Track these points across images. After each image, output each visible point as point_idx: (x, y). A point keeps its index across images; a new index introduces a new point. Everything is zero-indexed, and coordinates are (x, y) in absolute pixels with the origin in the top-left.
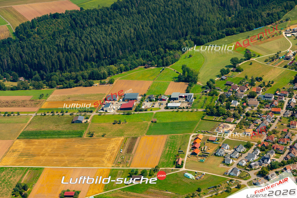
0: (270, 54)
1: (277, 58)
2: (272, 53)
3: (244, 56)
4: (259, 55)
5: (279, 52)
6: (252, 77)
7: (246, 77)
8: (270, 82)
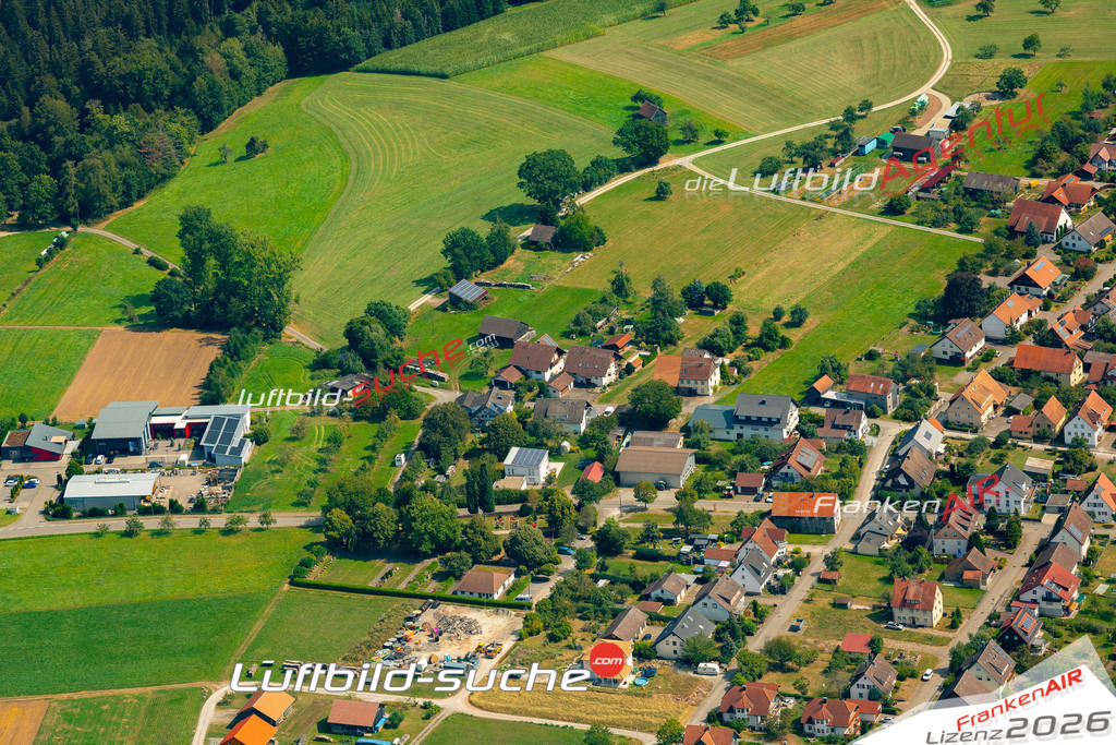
0: (797, 121)
1: (844, 152)
2: (809, 115)
3: (616, 142)
4: (720, 128)
5: (856, 105)
6: (654, 287)
7: (620, 287)
8: (778, 314)
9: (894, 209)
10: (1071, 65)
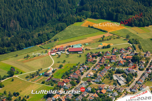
3: (7, 73)
4: (22, 72)
5: (40, 69)
9: (43, 83)
10: (69, 64)
